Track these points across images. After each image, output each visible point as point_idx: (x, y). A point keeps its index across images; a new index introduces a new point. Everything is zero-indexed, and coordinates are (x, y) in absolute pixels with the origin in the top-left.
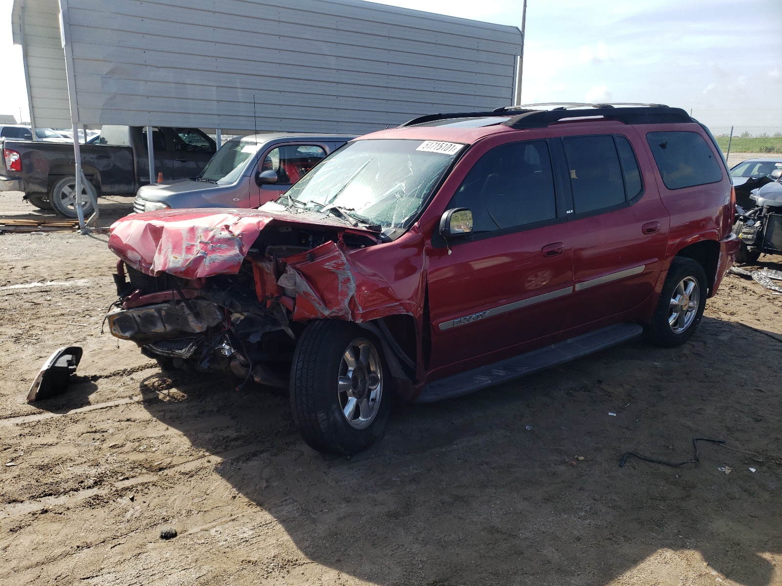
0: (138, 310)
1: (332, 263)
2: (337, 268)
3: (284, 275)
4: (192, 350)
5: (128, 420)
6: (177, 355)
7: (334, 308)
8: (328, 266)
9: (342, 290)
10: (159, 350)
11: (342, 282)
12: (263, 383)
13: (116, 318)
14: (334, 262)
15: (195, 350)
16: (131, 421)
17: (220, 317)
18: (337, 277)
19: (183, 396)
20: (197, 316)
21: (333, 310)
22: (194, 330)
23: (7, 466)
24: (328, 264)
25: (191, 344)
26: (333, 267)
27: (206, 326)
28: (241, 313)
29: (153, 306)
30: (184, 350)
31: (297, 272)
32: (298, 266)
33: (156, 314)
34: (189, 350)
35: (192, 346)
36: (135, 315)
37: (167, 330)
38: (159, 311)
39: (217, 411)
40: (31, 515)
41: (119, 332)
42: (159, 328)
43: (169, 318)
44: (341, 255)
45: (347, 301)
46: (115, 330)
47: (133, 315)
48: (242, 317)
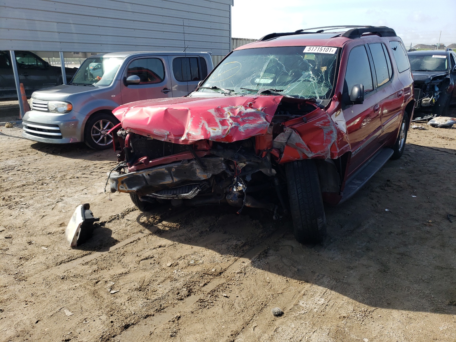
0: (149, 171)
1: (321, 122)
2: (324, 125)
3: (282, 134)
4: (196, 192)
5: (160, 247)
6: (182, 197)
7: (319, 151)
8: (318, 124)
9: (327, 139)
10: (164, 196)
11: (326, 134)
12: (252, 207)
13: (124, 179)
14: (322, 121)
15: (199, 192)
16: (162, 247)
17: (224, 167)
18: (323, 131)
19: (177, 225)
20: (205, 169)
21: (318, 153)
22: (200, 179)
23: (112, 294)
24: (318, 123)
25: (196, 188)
26: (321, 125)
27: (211, 175)
28: (244, 163)
29: (163, 166)
30: (190, 193)
31: (294, 131)
32: (295, 127)
33: (166, 172)
34: (194, 192)
35: (197, 189)
36: (144, 174)
37: (174, 181)
38: (169, 169)
39: (210, 230)
40: (171, 323)
41: (126, 188)
42: (168, 181)
43: (178, 172)
44: (328, 116)
45: (329, 147)
46: (122, 187)
47: (143, 175)
48: (245, 165)
